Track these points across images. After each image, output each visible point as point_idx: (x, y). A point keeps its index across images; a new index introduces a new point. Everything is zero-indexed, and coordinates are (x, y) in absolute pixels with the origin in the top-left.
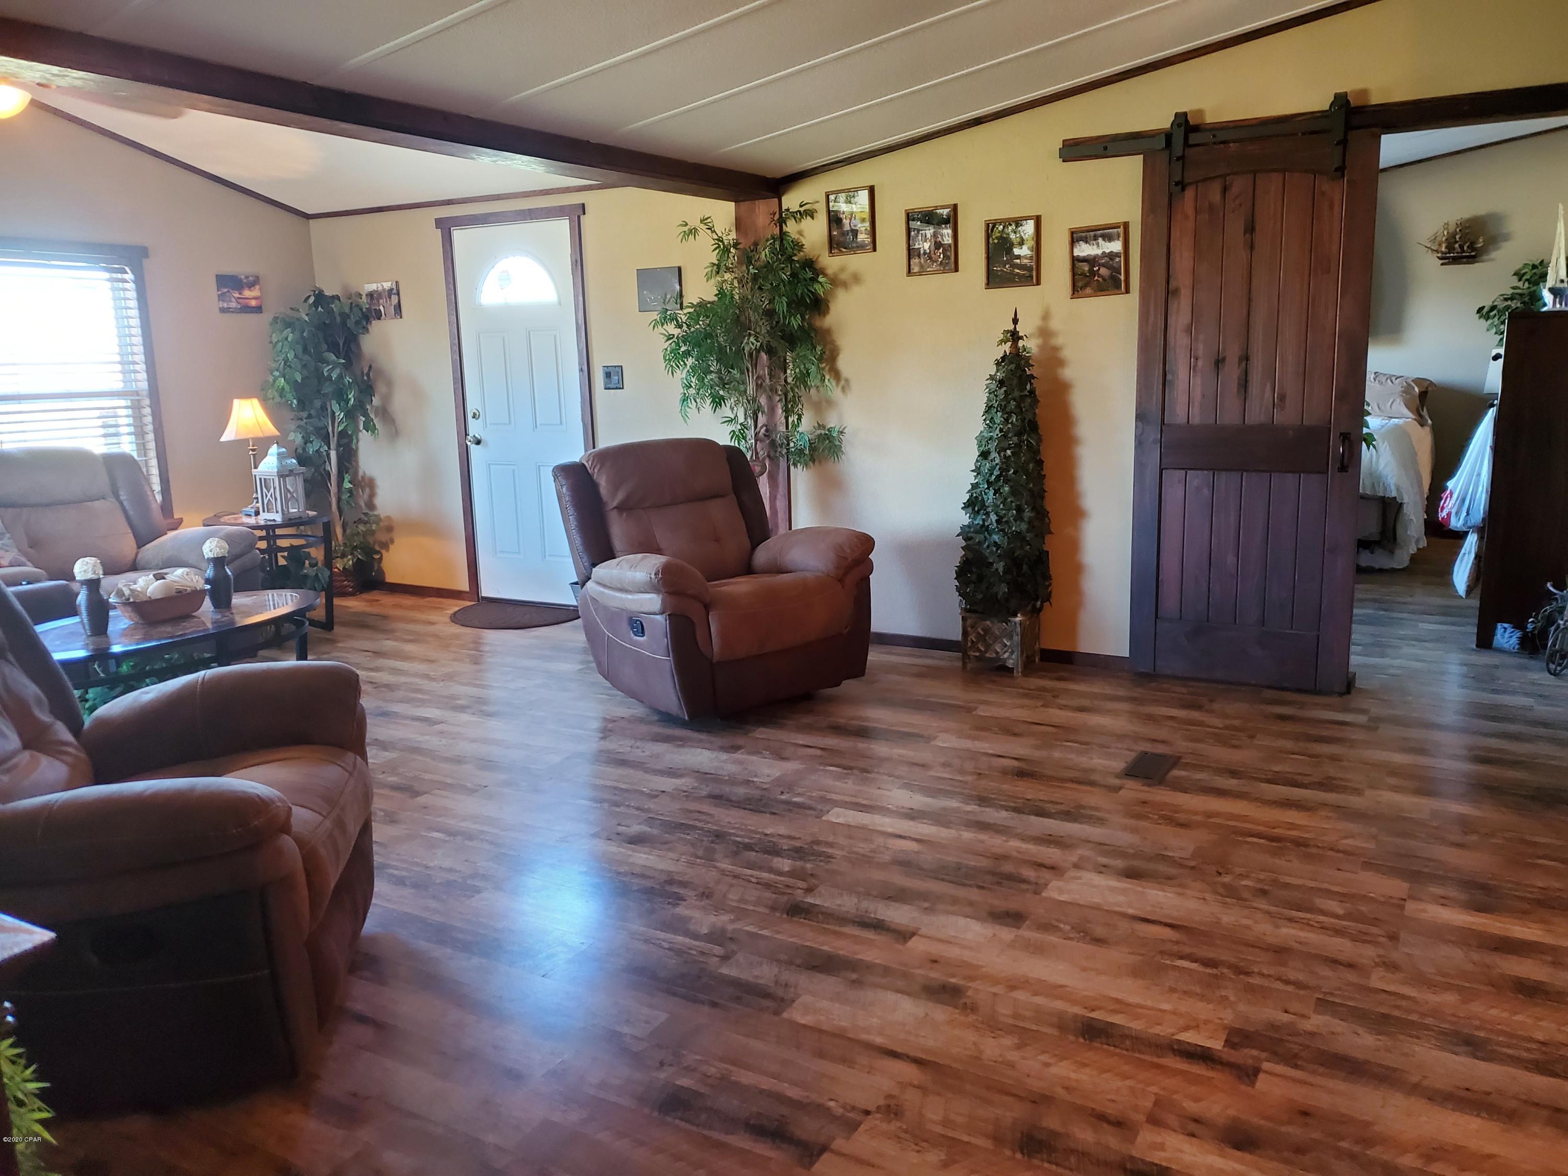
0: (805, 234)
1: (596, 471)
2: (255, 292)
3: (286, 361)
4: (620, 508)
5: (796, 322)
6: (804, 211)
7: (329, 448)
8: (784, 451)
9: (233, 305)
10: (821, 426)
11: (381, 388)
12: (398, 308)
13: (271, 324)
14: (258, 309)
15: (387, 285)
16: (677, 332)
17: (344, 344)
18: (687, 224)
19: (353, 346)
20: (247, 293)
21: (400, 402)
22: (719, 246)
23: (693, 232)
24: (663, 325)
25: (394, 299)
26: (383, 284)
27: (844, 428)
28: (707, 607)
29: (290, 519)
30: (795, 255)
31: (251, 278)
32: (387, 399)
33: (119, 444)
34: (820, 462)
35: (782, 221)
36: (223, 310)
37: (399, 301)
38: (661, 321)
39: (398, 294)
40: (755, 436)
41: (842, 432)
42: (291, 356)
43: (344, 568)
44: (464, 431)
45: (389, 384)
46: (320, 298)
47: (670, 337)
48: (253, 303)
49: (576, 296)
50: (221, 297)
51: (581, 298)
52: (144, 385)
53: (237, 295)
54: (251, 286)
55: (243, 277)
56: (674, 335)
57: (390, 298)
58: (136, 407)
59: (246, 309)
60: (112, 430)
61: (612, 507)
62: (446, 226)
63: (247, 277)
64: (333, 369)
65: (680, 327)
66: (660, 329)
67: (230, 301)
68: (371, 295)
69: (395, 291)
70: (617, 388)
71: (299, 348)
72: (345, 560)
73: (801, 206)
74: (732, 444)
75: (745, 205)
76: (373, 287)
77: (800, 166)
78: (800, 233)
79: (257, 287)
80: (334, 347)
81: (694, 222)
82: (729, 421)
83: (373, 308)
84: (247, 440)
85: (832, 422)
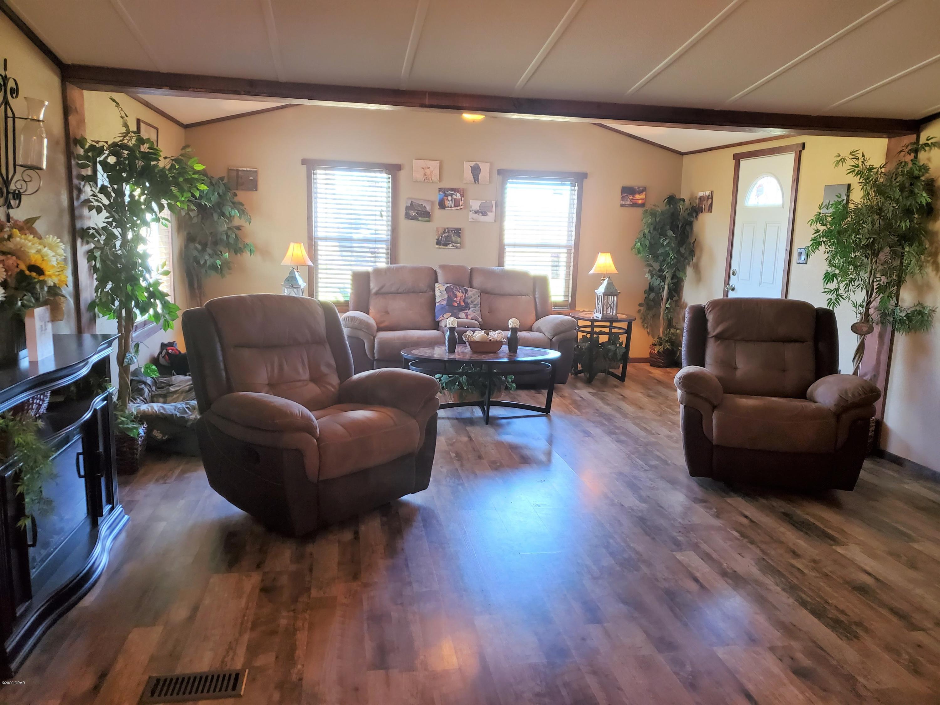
0: (932, 160)
1: (708, 312)
2: (643, 196)
3: (644, 235)
4: (718, 337)
5: (905, 225)
6: (932, 143)
7: (665, 284)
8: (892, 319)
9: (628, 202)
10: (920, 304)
11: (697, 253)
12: (711, 206)
13: (644, 214)
14: (642, 205)
15: (708, 193)
16: (822, 228)
17: (682, 226)
18: (840, 156)
19: (688, 228)
20: (637, 196)
21: (704, 261)
22: (855, 170)
23: (843, 160)
24: (817, 223)
25: (710, 201)
26: (706, 192)
27: (936, 308)
28: (714, 407)
29: (606, 318)
30: (923, 175)
31: (641, 188)
32: (699, 259)
33: (558, 270)
34: (915, 331)
35: (916, 151)
36: (622, 206)
37: (712, 203)
38: (816, 221)
39: (712, 198)
40: (867, 305)
41: (934, 311)
42: (646, 231)
43: (658, 351)
44: (727, 282)
45: (701, 250)
46: (672, 200)
47: (817, 231)
48: (640, 202)
49: (791, 202)
50: (623, 198)
51: (793, 204)
52: (573, 242)
53: (631, 197)
54: (640, 193)
55: (636, 188)
56: (820, 230)
57: (708, 200)
58: (569, 253)
59: (635, 205)
60: (556, 264)
61: (712, 336)
62: (738, 158)
63: (639, 188)
64: (666, 239)
65: (826, 225)
66: (814, 227)
67: (627, 201)
68: (700, 198)
69: (710, 197)
70: (803, 263)
71: (652, 228)
72: (660, 347)
73: (927, 140)
74: (828, 308)
75: (894, 140)
76: (701, 194)
77: (930, 109)
78: (929, 159)
79: (644, 193)
80: (674, 228)
81: (845, 154)
82: (829, 292)
83: (701, 206)
84: (602, 274)
85: (929, 302)
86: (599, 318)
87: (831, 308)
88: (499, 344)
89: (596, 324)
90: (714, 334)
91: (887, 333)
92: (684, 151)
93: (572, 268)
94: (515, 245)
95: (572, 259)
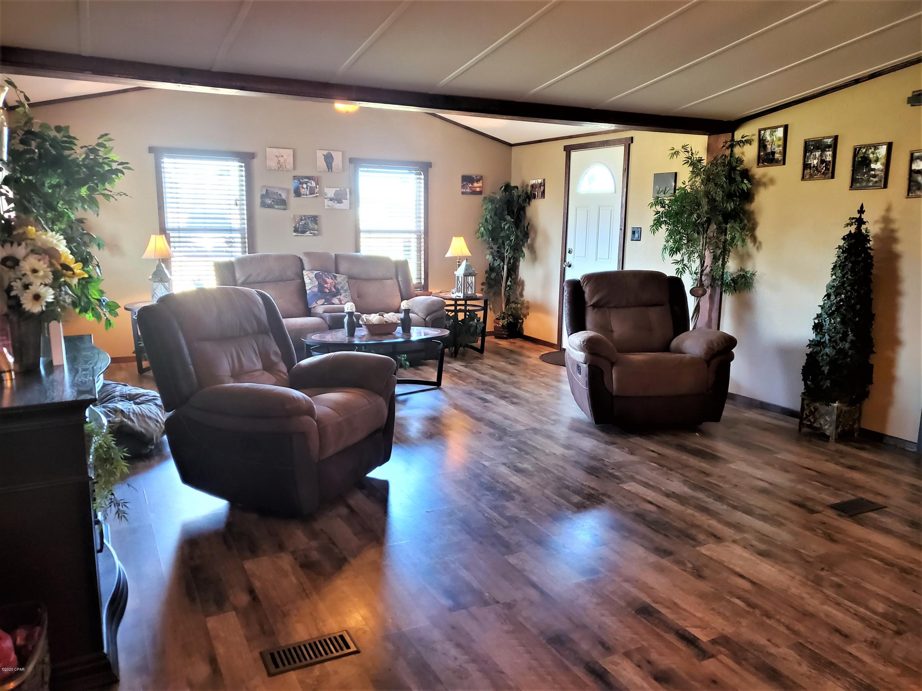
0: (745, 154)
1: (584, 284)
2: (480, 184)
3: (486, 220)
4: (594, 306)
5: (730, 206)
6: (745, 140)
8: (720, 283)
9: (468, 190)
10: (742, 270)
11: (532, 235)
12: (543, 193)
13: (483, 200)
14: (480, 193)
15: (540, 181)
16: (661, 210)
17: (517, 211)
18: (674, 149)
19: (522, 213)
20: (476, 185)
21: (539, 242)
22: (688, 162)
23: (677, 153)
24: (656, 205)
25: (542, 188)
26: (538, 180)
27: (756, 272)
28: (613, 364)
30: (738, 166)
31: (478, 177)
32: (534, 240)
33: (409, 255)
34: (740, 292)
35: (732, 146)
36: (463, 193)
37: (544, 190)
38: (655, 204)
39: (544, 186)
40: (701, 272)
41: (754, 274)
42: (488, 217)
43: (503, 325)
44: (564, 259)
45: (536, 233)
46: (508, 187)
47: (657, 213)
48: (478, 189)
49: (623, 188)
50: (463, 187)
51: (625, 190)
52: (422, 228)
53: (470, 186)
54: (478, 181)
55: (474, 176)
56: (660, 212)
57: (540, 188)
58: (419, 238)
59: (474, 193)
60: (407, 248)
61: (589, 305)
62: (568, 150)
63: (476, 177)
64: (506, 224)
65: (664, 207)
66: (654, 208)
67: (467, 188)
68: (532, 186)
69: (543, 184)
70: (637, 240)
71: (493, 213)
72: (504, 321)
73: (742, 138)
74: (677, 276)
75: (713, 137)
76: (533, 182)
77: (744, 113)
78: (743, 153)
79: (481, 181)
80: (511, 213)
81: (678, 148)
82: (676, 262)
83: (533, 193)
84: (457, 257)
85: (749, 268)
86: (460, 297)
87: (679, 276)
88: (394, 325)
89: (459, 303)
90: (591, 303)
91: (716, 295)
92: (512, 143)
93: (423, 252)
94: (370, 232)
95: (423, 244)
